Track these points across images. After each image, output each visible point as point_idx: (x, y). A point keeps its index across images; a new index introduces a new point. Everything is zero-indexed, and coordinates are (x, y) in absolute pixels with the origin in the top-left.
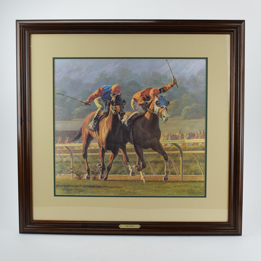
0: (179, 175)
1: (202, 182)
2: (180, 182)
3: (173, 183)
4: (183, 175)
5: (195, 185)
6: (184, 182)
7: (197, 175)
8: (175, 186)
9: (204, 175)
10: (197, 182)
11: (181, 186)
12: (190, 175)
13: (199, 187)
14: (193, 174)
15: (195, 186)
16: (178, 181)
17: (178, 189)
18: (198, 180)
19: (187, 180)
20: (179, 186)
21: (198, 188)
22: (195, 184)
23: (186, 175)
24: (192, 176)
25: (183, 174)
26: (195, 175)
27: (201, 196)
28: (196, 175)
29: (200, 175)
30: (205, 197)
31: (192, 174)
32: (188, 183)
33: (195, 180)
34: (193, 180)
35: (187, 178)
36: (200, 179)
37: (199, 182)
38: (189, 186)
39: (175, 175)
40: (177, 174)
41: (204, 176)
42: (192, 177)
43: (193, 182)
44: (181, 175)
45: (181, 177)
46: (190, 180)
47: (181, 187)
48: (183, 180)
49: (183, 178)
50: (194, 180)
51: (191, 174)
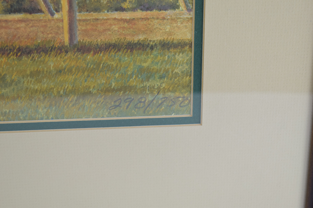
0: (57, 16)
1: (180, 45)
2: (61, 50)
3: (24, 58)
4: (79, 16)
5: (145, 65)
6: (83, 49)
7: (155, 12)
8: (38, 73)
9: (189, 10)
10: (152, 48)
11: (70, 71)
12: (117, 15)
13: (167, 71)
14: (133, 9)
15: (141, 70)
16: (52, 48)
17: (52, 85)
18: (157, 37)
19: (101, 39)
20: (60, 72)
21: (161, 77)
22: (143, 57)
23: (95, 15)
24: (127, 15)
25: (76, 8)
26: (139, 14)
27: (173, 116)
28: (148, 9)
29: (169, 12)
30: (196, 119)
31: (125, 5)
32: (104, 57)
33: (141, 37)
34: (129, 39)
35: (101, 28)
36: (170, 34)
37: (166, 46)
38: (109, 68)
39: (29, 16)
40: (40, 11)
41: (193, 14)
42: (125, 21)
43: (131, 47)
44: (64, 14)
45: (66, 25)
46: (113, 39)
47: (71, 78)
48: (79, 38)
49: (80, 28)
50: (136, 39)
51: (122, 10)
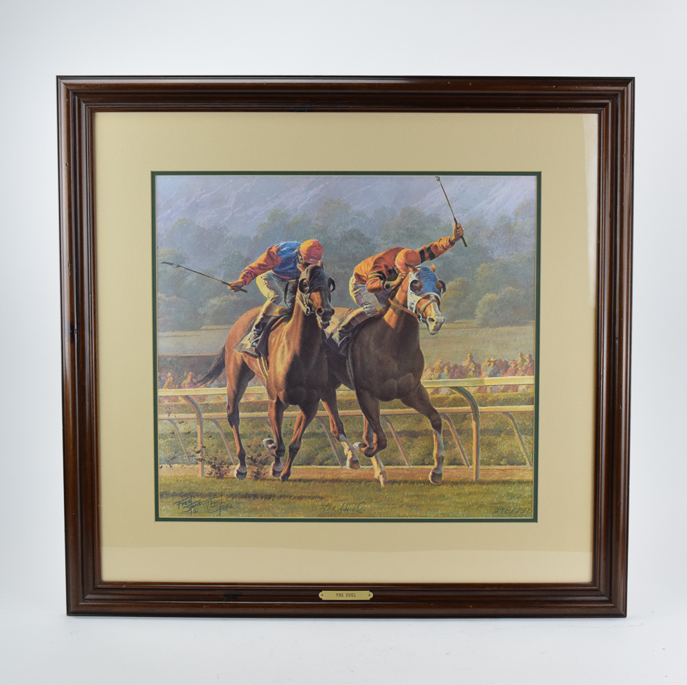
0: (470, 467)
1: (527, 482)
2: (472, 483)
3: (454, 486)
4: (480, 467)
5: (510, 491)
6: (482, 483)
7: (515, 466)
8: (460, 494)
9: (531, 466)
10: (514, 483)
11: (475, 493)
12: (498, 467)
13: (521, 495)
14: (506, 465)
15: (508, 494)
16: (467, 482)
17: (466, 500)
18: (516, 478)
19: (490, 479)
20: (470, 494)
21: (518, 498)
22: (510, 487)
23: (488, 467)
24: (502, 467)
25: (479, 464)
26: (508, 467)
27: (524, 518)
28: (512, 465)
29: (522, 466)
30: (535, 520)
31: (502, 463)
32: (492, 488)
33: (509, 478)
34: (503, 478)
35: (490, 473)
36: (522, 477)
37: (520, 482)
38: (495, 493)
39: (458, 467)
40: (463, 465)
41: (533, 467)
42: (501, 470)
43: (504, 482)
44: (474, 466)
45: (475, 469)
46: (496, 479)
47: (475, 497)
48: (480, 477)
49: (480, 473)
50: (506, 479)
51: (501, 465)
